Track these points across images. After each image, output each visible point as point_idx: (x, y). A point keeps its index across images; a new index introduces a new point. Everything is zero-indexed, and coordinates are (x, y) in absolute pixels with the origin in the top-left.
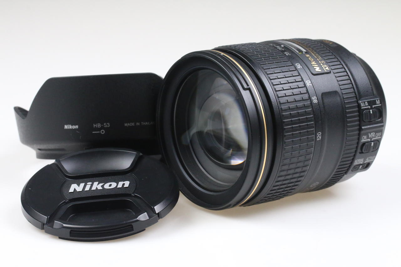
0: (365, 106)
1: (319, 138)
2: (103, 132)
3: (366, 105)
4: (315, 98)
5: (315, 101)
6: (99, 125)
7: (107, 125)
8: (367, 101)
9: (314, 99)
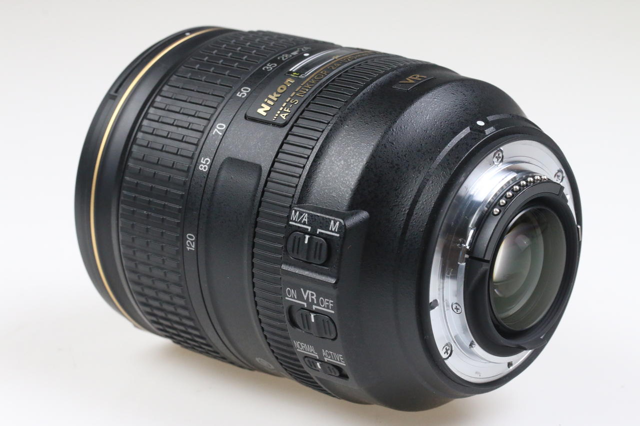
0: (300, 222)
1: (190, 247)
3: (304, 220)
4: (207, 161)
5: (204, 165)
8: (309, 214)
9: (204, 163)
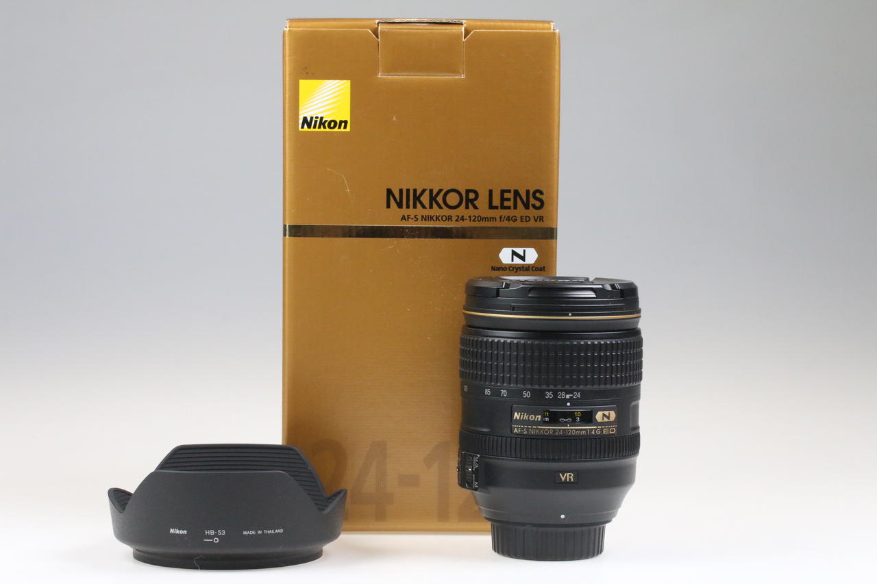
2: (216, 540)
6: (212, 532)
7: (222, 532)
